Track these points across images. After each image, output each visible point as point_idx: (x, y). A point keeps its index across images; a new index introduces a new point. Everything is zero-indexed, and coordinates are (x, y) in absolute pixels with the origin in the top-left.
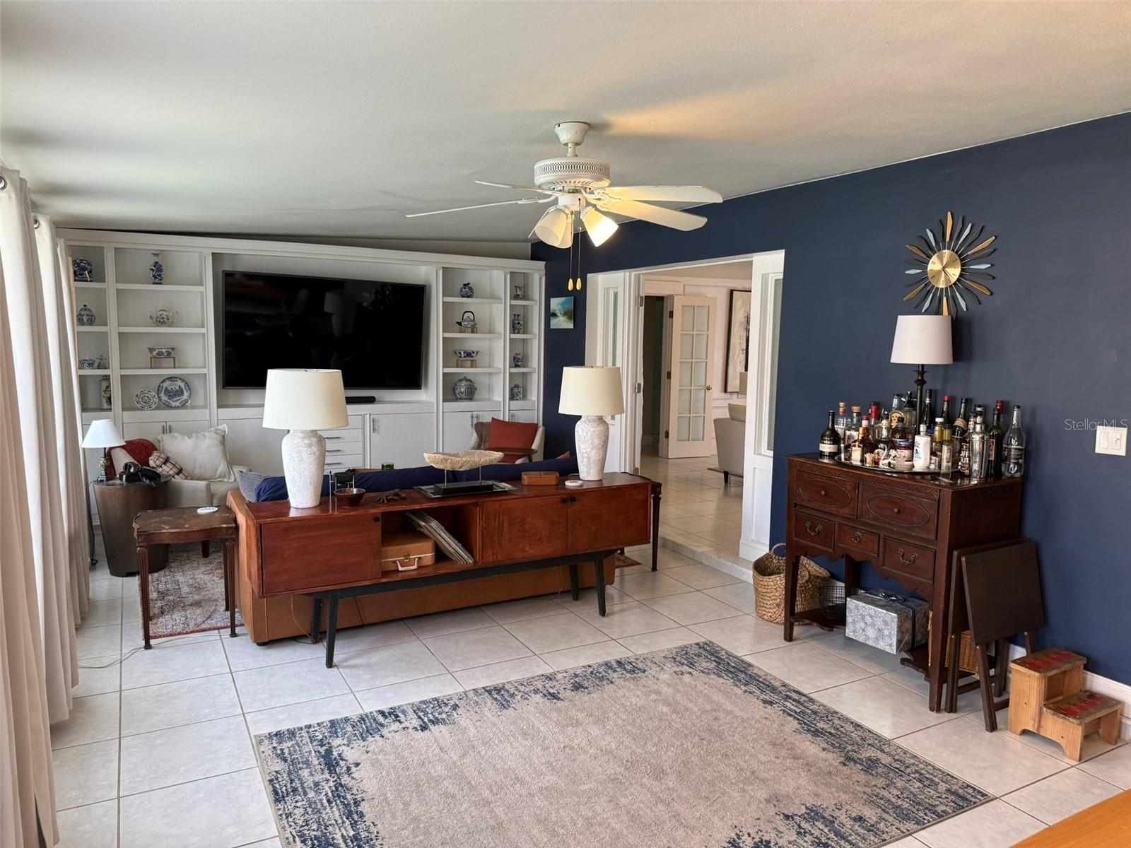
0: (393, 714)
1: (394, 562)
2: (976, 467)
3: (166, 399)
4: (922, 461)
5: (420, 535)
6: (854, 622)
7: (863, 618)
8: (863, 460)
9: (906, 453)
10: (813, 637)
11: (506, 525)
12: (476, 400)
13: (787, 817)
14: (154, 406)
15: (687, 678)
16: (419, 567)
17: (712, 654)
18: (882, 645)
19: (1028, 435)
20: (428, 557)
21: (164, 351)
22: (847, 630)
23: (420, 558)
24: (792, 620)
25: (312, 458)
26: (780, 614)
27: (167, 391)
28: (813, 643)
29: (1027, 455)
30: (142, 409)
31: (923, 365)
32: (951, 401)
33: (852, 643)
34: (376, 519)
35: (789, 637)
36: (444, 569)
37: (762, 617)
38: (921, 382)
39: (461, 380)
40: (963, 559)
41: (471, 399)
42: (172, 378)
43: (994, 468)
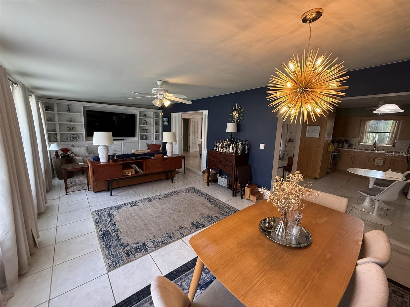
0: (125, 205)
1: (126, 174)
2: (240, 151)
3: (72, 139)
4: (231, 151)
5: (132, 168)
6: (219, 181)
7: (221, 180)
8: (221, 151)
9: (228, 149)
10: (213, 185)
11: (151, 165)
12: (148, 140)
13: (203, 217)
14: (69, 141)
15: (188, 194)
16: (131, 174)
17: (193, 189)
18: (224, 185)
19: (249, 145)
20: (133, 172)
21: (71, 128)
22: (218, 183)
23: (131, 173)
24: (208, 181)
25: (105, 151)
26: (206, 181)
27: (72, 137)
28: (213, 186)
29: (249, 149)
30: (66, 141)
31: (232, 133)
32: (237, 139)
33: (220, 185)
34: (121, 164)
35: (208, 185)
36: (137, 175)
37: (204, 181)
38: (231, 136)
39: (144, 135)
40: (237, 168)
41: (146, 139)
42: (74, 134)
43: (243, 152)
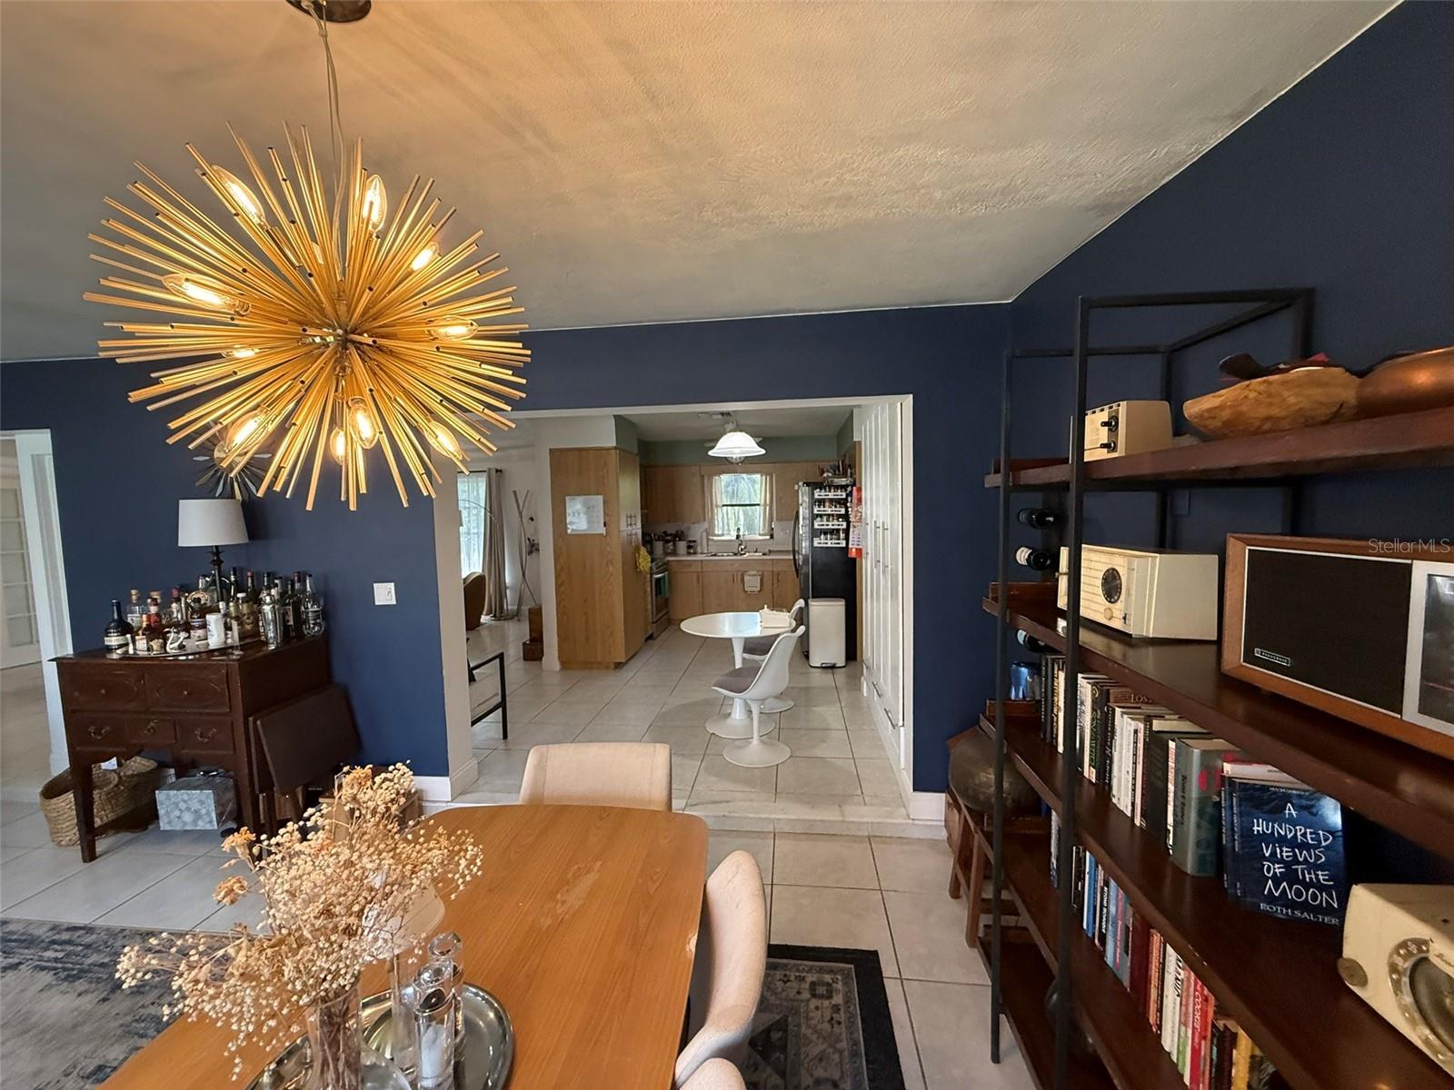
2: (271, 634)
4: (215, 638)
6: (167, 813)
7: (176, 804)
8: (149, 649)
9: (200, 632)
10: (130, 842)
18: (201, 825)
19: (324, 596)
22: (161, 824)
24: (90, 837)
26: (74, 836)
28: (130, 849)
29: (325, 615)
31: (217, 547)
32: (257, 577)
33: (171, 835)
35: (90, 855)
37: (59, 844)
38: (218, 563)
40: (259, 722)
43: (291, 633)
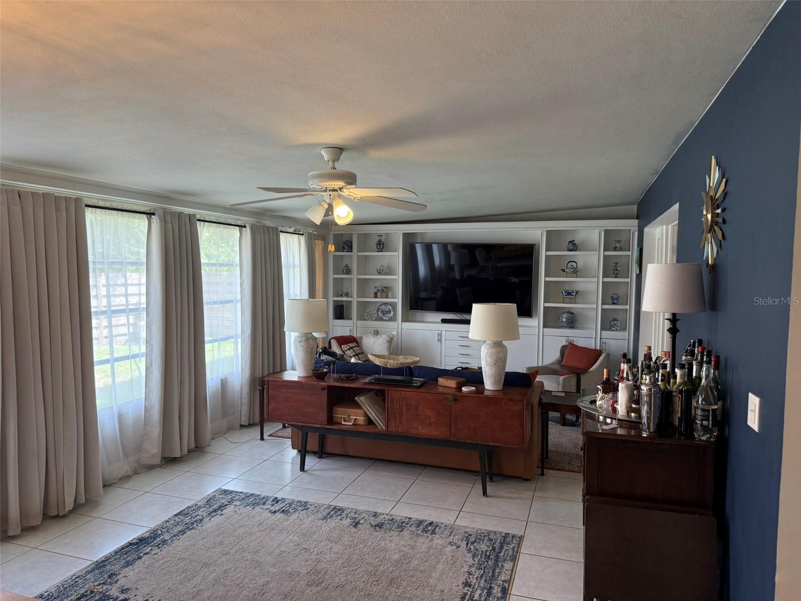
3: (382, 315)
11: (404, 408)
12: (577, 328)
14: (374, 319)
21: (380, 288)
27: (382, 311)
30: (368, 320)
31: (675, 314)
34: (324, 388)
38: (674, 331)
39: (564, 313)
41: (572, 327)
42: (386, 304)
